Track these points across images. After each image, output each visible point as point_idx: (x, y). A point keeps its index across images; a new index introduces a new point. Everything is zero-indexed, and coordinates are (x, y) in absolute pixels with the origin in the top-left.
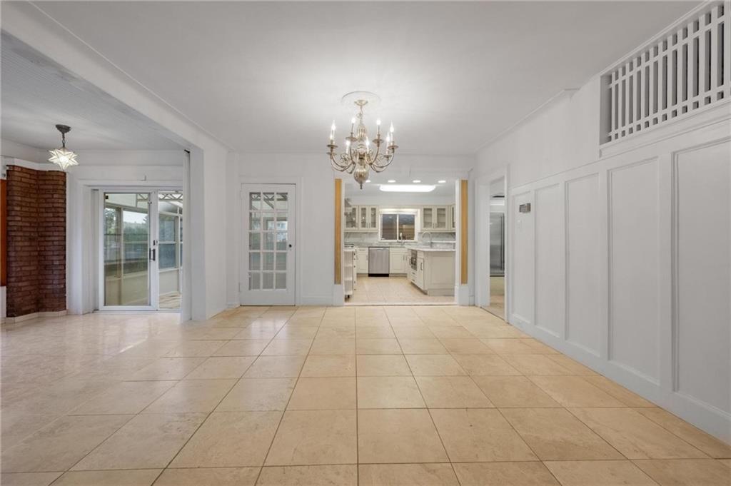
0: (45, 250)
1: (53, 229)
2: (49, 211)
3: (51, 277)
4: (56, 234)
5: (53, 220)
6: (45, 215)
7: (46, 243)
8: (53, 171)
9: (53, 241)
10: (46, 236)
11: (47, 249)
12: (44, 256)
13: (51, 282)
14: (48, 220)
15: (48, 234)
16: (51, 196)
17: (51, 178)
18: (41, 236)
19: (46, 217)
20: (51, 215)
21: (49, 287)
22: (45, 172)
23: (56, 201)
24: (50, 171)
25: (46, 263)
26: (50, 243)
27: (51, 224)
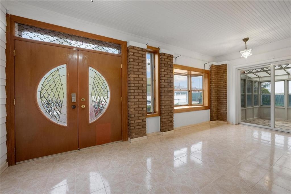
0: (220, 96)
1: (223, 88)
2: (221, 81)
3: (222, 107)
4: (224, 90)
5: (224, 84)
6: (220, 82)
7: (220, 94)
8: (223, 64)
9: (223, 93)
10: (220, 91)
11: (221, 96)
12: (220, 99)
13: (222, 109)
14: (221, 84)
15: (221, 90)
16: (222, 75)
17: (222, 67)
18: (219, 91)
19: (220, 84)
20: (222, 82)
21: (222, 111)
22: (220, 65)
23: (224, 76)
24: (222, 65)
25: (220, 101)
26: (222, 94)
27: (222, 86)
